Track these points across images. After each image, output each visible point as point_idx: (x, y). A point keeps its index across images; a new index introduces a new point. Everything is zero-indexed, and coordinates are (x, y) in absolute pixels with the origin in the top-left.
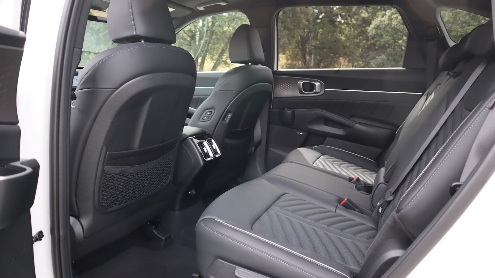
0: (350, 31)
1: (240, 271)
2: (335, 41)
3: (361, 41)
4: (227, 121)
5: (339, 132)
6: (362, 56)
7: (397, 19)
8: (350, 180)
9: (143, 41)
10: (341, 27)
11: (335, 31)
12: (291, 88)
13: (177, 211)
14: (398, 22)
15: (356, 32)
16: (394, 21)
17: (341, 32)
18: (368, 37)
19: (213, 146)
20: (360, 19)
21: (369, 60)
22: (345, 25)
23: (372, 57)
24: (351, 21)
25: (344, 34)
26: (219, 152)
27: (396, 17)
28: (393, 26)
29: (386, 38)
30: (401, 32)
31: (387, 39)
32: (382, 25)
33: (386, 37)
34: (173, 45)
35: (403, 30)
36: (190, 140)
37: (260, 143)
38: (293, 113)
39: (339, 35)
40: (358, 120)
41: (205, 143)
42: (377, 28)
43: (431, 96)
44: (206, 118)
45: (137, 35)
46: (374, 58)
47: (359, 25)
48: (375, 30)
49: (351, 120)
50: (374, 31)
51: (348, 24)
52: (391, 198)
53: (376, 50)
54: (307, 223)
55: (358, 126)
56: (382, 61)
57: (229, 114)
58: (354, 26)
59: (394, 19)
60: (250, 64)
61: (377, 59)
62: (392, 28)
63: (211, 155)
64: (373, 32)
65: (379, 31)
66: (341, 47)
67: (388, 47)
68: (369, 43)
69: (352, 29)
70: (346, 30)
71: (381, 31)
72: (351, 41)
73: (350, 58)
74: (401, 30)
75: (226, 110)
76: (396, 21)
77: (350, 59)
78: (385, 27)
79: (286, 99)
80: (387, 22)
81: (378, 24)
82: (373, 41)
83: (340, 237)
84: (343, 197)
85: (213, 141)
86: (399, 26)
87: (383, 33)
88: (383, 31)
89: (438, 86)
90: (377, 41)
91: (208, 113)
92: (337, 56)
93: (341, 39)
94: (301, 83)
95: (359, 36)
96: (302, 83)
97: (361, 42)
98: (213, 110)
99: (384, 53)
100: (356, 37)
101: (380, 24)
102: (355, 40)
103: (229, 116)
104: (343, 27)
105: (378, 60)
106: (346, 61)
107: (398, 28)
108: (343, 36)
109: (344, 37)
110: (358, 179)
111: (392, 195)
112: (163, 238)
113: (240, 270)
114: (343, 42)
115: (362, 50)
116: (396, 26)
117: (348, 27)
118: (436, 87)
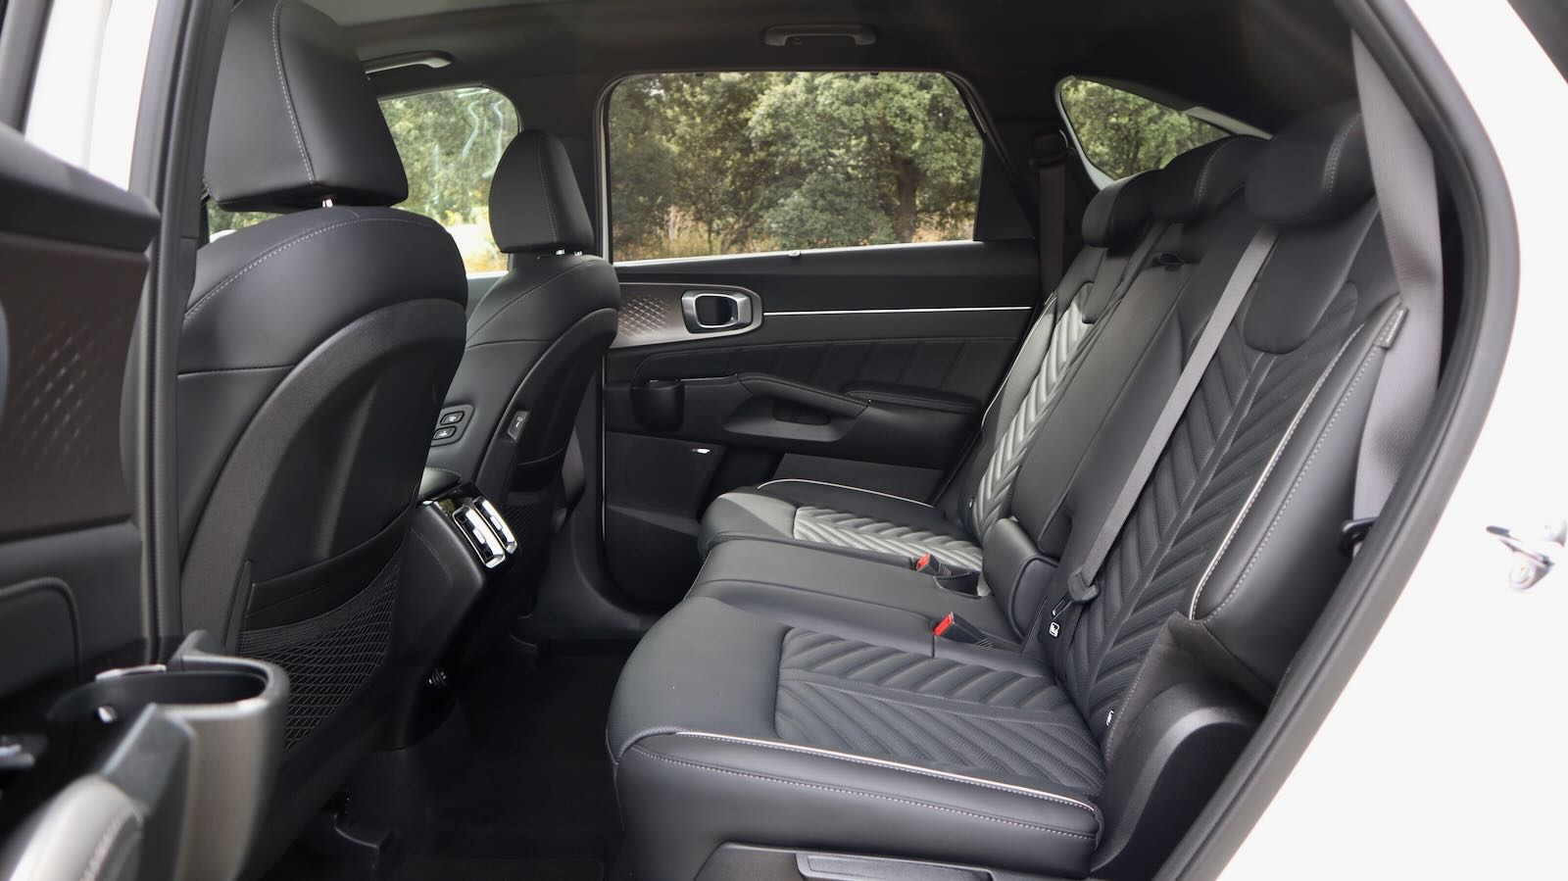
0: (692, 126)
1: (813, 860)
2: (651, 159)
3: (726, 155)
4: (515, 436)
5: (821, 434)
6: (734, 200)
7: (830, 88)
8: (913, 565)
9: (329, 203)
10: (665, 112)
11: (647, 128)
12: (659, 317)
13: (401, 749)
14: (832, 96)
15: (711, 128)
16: (822, 94)
17: (668, 129)
18: (749, 141)
19: (492, 519)
20: (720, 89)
21: (756, 209)
22: (677, 109)
23: (765, 203)
24: (693, 95)
25: (674, 134)
26: (510, 537)
27: (825, 84)
28: (820, 108)
29: (806, 143)
30: (844, 126)
31: (805, 146)
32: (790, 105)
33: (802, 143)
34: (400, 207)
35: (849, 120)
36: (429, 509)
37: (580, 492)
38: (680, 392)
39: (661, 139)
40: (870, 395)
41: (472, 515)
42: (775, 114)
43: (1067, 312)
44: (444, 434)
45: (316, 184)
46: (772, 204)
47: (721, 107)
48: (769, 120)
49: (850, 397)
50: (768, 124)
51: (685, 105)
52: (1092, 592)
53: (776, 179)
54: (895, 698)
55: (873, 412)
56: (797, 213)
57: (517, 414)
58: (702, 109)
59: (820, 88)
60: (560, 252)
61: (783, 205)
62: (818, 115)
63: (496, 548)
64: (765, 127)
65: (782, 125)
66: (671, 174)
67: (811, 171)
68: (751, 158)
69: (698, 120)
70: (679, 122)
71: (788, 124)
72: (699, 156)
73: (700, 206)
74: (845, 120)
75: (511, 404)
76: (826, 93)
77: (699, 211)
78: (798, 113)
79: (647, 351)
80: (801, 97)
81: (778, 104)
82: (762, 154)
83: (995, 719)
84: (936, 613)
85: (487, 505)
86: (838, 109)
87: (793, 130)
88: (792, 123)
89: (1085, 286)
90: (777, 154)
91: (452, 419)
92: (659, 200)
93: (668, 151)
94: (690, 300)
95: (722, 140)
96: (695, 299)
97: (728, 159)
98: (467, 408)
99: (799, 186)
100: (710, 142)
101: (783, 103)
102: (711, 153)
103: (521, 420)
104: (669, 113)
105: (786, 208)
106: (689, 217)
107: (835, 115)
108: (673, 140)
109: (678, 144)
110: (933, 561)
111: (1091, 585)
112: (375, 846)
113: (810, 857)
114: (673, 159)
115: (733, 182)
116: (828, 109)
117: (686, 113)
118: (1079, 290)
